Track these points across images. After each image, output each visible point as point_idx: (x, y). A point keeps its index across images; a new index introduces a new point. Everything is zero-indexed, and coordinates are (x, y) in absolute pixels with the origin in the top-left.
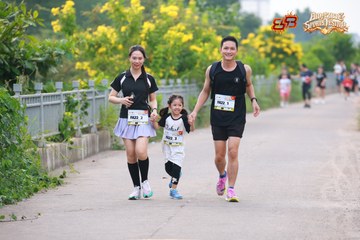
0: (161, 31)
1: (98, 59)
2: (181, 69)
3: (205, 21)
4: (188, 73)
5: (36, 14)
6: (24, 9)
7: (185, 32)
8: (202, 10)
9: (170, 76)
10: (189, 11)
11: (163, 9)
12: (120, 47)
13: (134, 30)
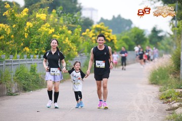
0: (36, 27)
3: (61, 22)
7: (50, 28)
10: (52, 16)
12: (12, 36)
13: (21, 26)
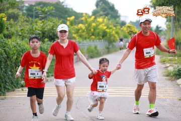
0: (97, 26)
1: (79, 34)
2: (103, 37)
3: (110, 23)
4: (105, 38)
5: (61, 21)
6: (57, 20)
7: (105, 26)
8: (109, 20)
9: (100, 39)
10: (105, 20)
11: (98, 19)
12: (85, 30)
13: (89, 25)
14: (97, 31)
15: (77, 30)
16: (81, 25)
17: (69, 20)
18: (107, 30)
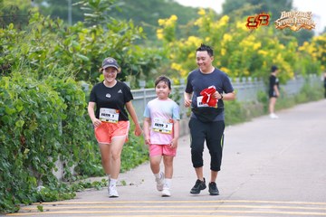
0: (237, 41)
1: (189, 62)
2: (252, 70)
3: (270, 33)
4: (257, 73)
5: (141, 29)
6: (132, 26)
7: (255, 41)
9: (244, 75)
13: (216, 40)
14: (237, 53)
15: (183, 52)
16: (192, 39)
17: (162, 27)
18: (261, 52)
